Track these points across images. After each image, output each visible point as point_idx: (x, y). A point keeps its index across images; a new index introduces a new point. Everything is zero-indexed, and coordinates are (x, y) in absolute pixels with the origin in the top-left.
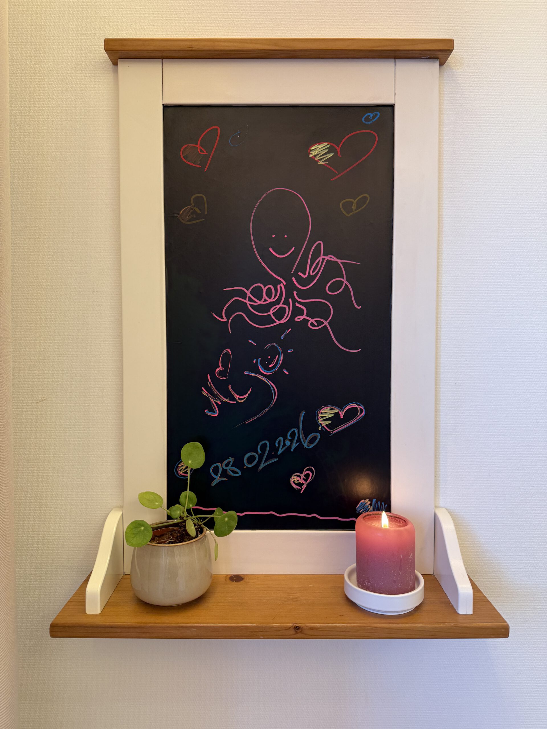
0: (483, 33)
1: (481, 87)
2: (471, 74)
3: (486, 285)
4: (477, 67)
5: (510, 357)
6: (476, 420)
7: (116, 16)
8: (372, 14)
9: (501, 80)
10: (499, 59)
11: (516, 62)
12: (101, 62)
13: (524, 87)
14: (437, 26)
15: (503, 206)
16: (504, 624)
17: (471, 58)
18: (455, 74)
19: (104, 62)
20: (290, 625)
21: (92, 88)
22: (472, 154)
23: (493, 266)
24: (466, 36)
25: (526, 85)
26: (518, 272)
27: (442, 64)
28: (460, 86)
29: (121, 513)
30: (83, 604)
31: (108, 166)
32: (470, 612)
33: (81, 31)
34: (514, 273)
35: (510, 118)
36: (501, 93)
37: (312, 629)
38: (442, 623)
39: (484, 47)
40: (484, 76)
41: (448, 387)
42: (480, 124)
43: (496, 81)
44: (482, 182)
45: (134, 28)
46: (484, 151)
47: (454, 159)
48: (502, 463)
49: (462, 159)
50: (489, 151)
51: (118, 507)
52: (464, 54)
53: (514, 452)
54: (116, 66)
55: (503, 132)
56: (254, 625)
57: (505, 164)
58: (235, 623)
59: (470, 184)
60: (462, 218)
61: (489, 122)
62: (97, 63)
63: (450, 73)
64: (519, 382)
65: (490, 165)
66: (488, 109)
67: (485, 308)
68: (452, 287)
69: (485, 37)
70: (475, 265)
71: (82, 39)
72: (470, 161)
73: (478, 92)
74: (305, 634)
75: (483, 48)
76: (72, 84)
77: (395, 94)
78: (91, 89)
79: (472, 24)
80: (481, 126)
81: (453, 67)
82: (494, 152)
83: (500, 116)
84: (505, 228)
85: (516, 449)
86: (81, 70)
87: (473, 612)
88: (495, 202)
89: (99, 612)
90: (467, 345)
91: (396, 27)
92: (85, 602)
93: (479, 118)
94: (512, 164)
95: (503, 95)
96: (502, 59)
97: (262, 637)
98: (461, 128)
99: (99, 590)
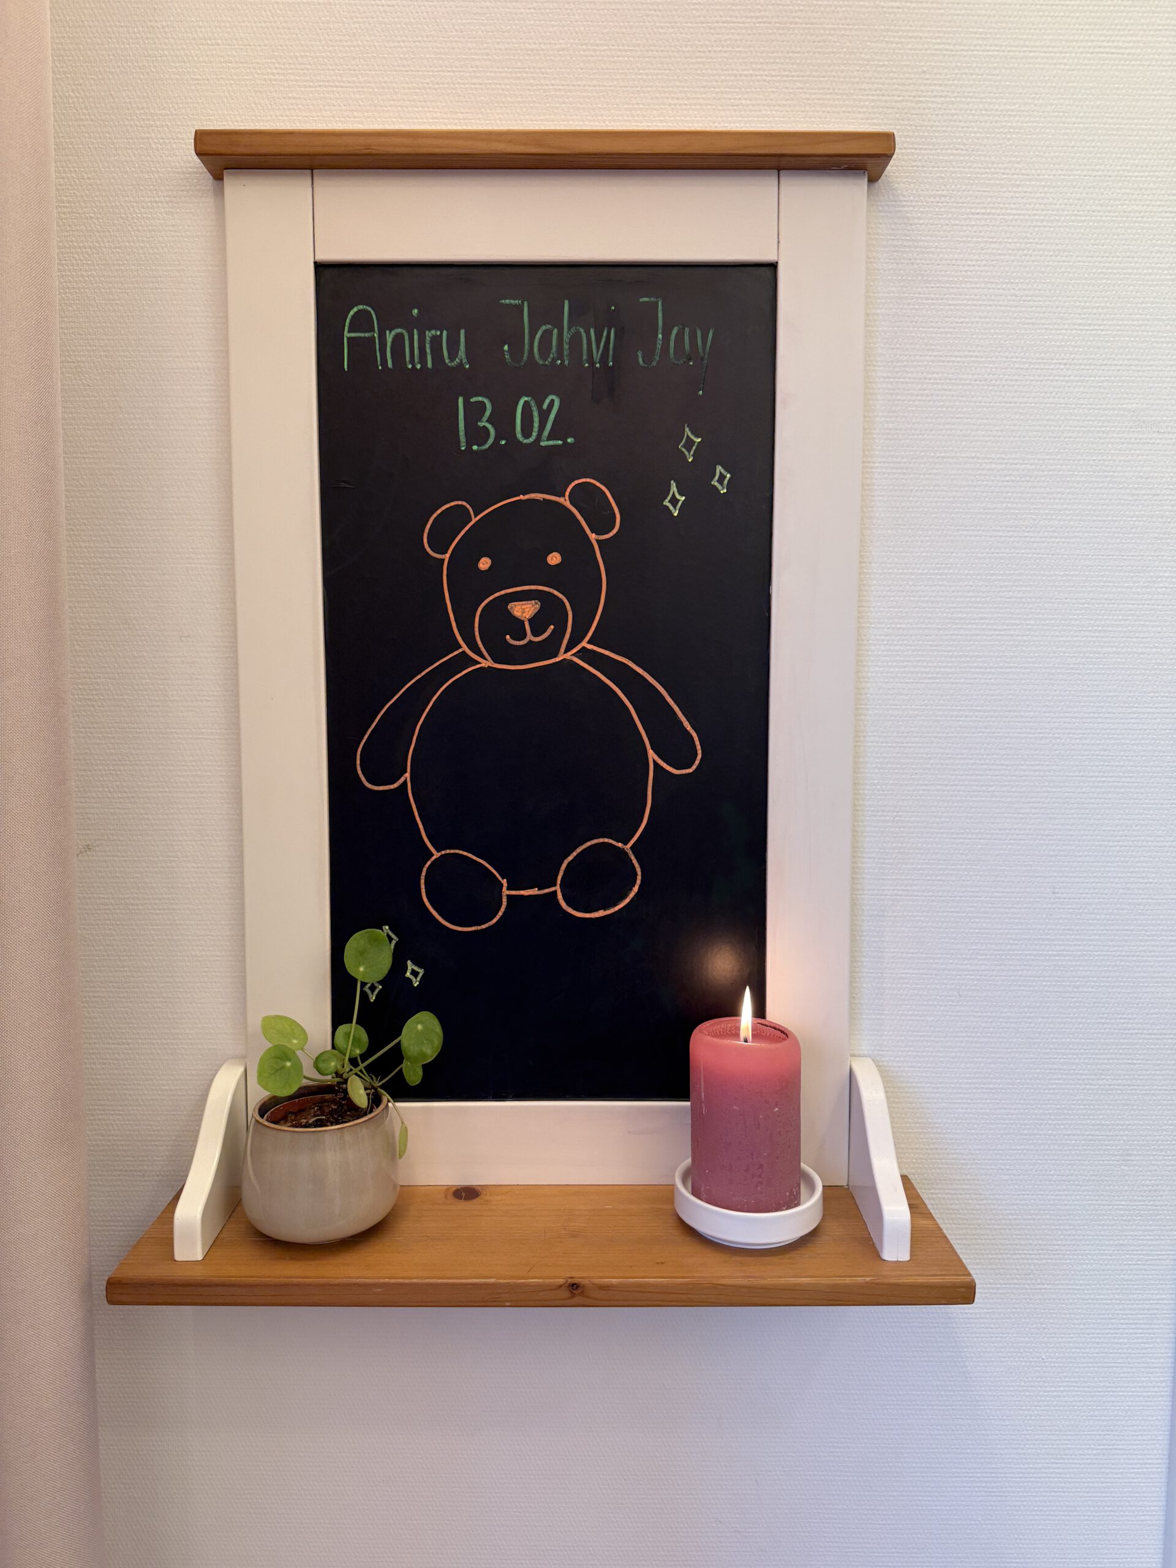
0: (957, 115)
1: (953, 225)
2: (932, 199)
3: (957, 624)
4: (945, 186)
5: (1002, 765)
6: (933, 888)
7: (218, 79)
8: (735, 75)
9: (993, 211)
10: (990, 168)
11: (1023, 174)
12: (188, 173)
13: (1039, 227)
14: (865, 100)
15: (993, 466)
16: (966, 1279)
17: (933, 167)
18: (901, 198)
19: (196, 173)
20: (561, 1281)
21: (173, 226)
22: (933, 361)
23: (971, 586)
24: (924, 121)
25: (1042, 221)
26: (1022, 598)
27: (873, 180)
28: (911, 225)
29: (241, 1070)
30: (169, 1242)
31: (207, 385)
32: (904, 1256)
33: (148, 108)
34: (1013, 600)
35: (1009, 289)
36: (993, 238)
37: (602, 1288)
38: (849, 1276)
39: (959, 144)
40: (958, 203)
41: (880, 824)
42: (950, 302)
43: (983, 214)
44: (952, 418)
45: (255, 104)
46: (956, 356)
47: (897, 372)
48: (985, 973)
49: (912, 373)
50: (966, 356)
51: (235, 1057)
52: (920, 157)
53: (1009, 950)
54: (219, 182)
55: (996, 318)
56: (492, 1280)
57: (998, 382)
58: (456, 1278)
59: (929, 423)
60: (911, 491)
61: (968, 297)
62: (182, 176)
63: (891, 197)
64: (1021, 816)
65: (968, 384)
66: (966, 271)
67: (953, 670)
68: (889, 628)
69: (962, 124)
70: (936, 585)
71: (151, 126)
72: (930, 376)
73: (947, 237)
74: (587, 1297)
75: (958, 146)
76: (133, 218)
77: (779, 242)
78: (171, 228)
79: (935, 97)
80: (950, 305)
81: (896, 185)
82: (976, 357)
83: (989, 285)
84: (996, 511)
85: (1011, 944)
86: (150, 190)
87: (911, 1255)
88: (978, 458)
89: (200, 1258)
90: (918, 743)
91: (784, 102)
92: (172, 1239)
93: (947, 288)
94: (1013, 383)
95: (996, 242)
96: (995, 168)
97: (507, 1304)
98: (912, 309)
99: (199, 1215)
